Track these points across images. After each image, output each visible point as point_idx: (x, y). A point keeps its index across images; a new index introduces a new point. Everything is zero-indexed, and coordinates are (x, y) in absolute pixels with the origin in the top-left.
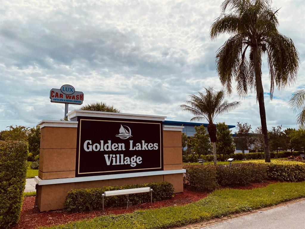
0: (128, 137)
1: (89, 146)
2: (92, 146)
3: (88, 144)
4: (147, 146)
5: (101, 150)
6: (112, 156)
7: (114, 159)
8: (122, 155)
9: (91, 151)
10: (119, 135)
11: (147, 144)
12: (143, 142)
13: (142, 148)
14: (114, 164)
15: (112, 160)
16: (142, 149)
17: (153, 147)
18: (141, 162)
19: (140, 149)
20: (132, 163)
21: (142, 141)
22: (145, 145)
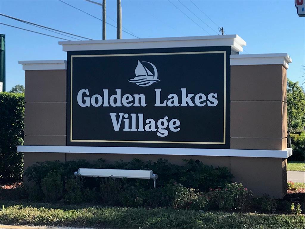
0: (151, 83)
1: (85, 98)
2: (89, 98)
3: (84, 95)
4: (193, 99)
5: (104, 106)
6: (123, 116)
7: (127, 121)
8: (141, 116)
9: (89, 106)
10: (135, 79)
11: (193, 95)
12: (184, 91)
13: (180, 101)
14: (126, 129)
15: (123, 123)
16: (182, 105)
17: (206, 101)
18: (179, 129)
19: (176, 104)
20: (160, 130)
21: (182, 89)
22: (187, 96)
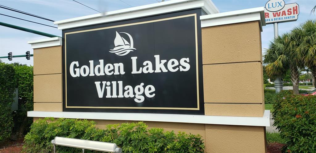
1: (76, 69)
2: (79, 69)
3: (75, 66)
4: (166, 65)
5: (90, 75)
6: (106, 84)
7: (109, 89)
8: (120, 83)
11: (165, 61)
12: (157, 57)
14: (109, 96)
15: (106, 90)
16: (156, 72)
17: (178, 66)
18: (154, 95)
19: (151, 71)
20: (136, 96)
22: (160, 62)
